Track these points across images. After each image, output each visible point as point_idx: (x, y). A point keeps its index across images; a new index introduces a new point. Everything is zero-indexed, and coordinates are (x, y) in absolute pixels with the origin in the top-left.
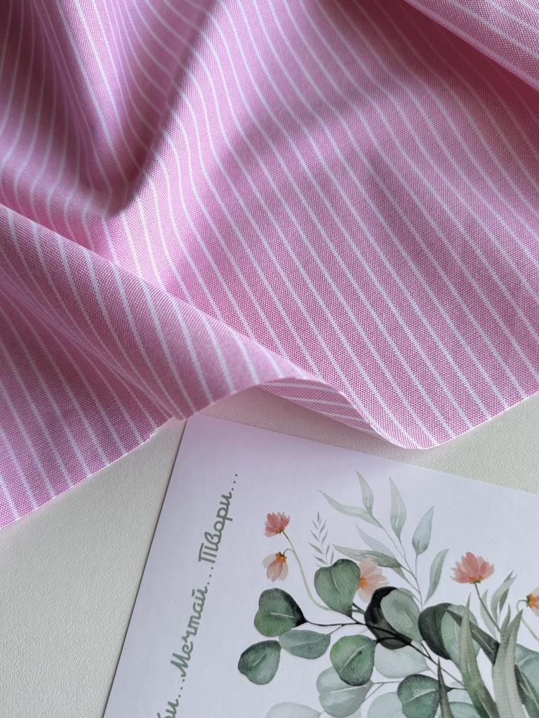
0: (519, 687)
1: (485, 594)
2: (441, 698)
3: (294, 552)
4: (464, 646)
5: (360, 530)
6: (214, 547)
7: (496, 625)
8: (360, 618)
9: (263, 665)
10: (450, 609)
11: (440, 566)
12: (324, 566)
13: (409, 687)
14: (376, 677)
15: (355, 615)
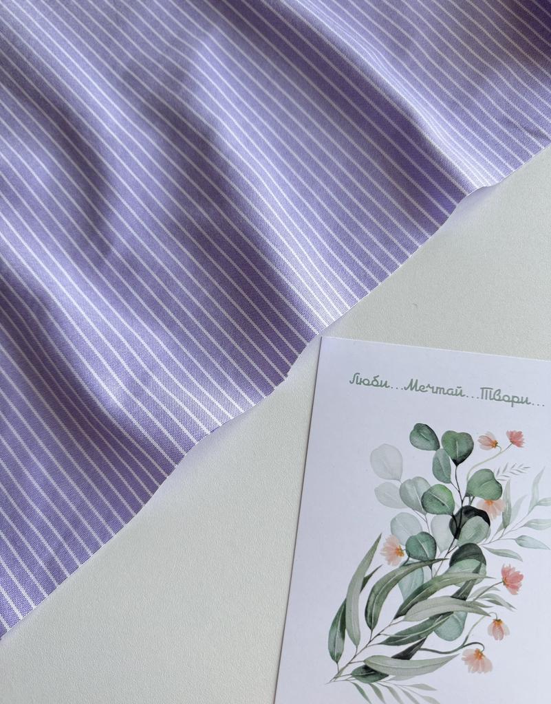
0: (440, 615)
1: (497, 590)
2: (424, 561)
3: (500, 453)
4: (460, 576)
5: (523, 497)
6: (492, 397)
7: (477, 598)
8: (466, 503)
9: (423, 439)
10: (483, 565)
11: (515, 557)
12: (495, 474)
13: (427, 540)
14: (430, 517)
15: (467, 498)
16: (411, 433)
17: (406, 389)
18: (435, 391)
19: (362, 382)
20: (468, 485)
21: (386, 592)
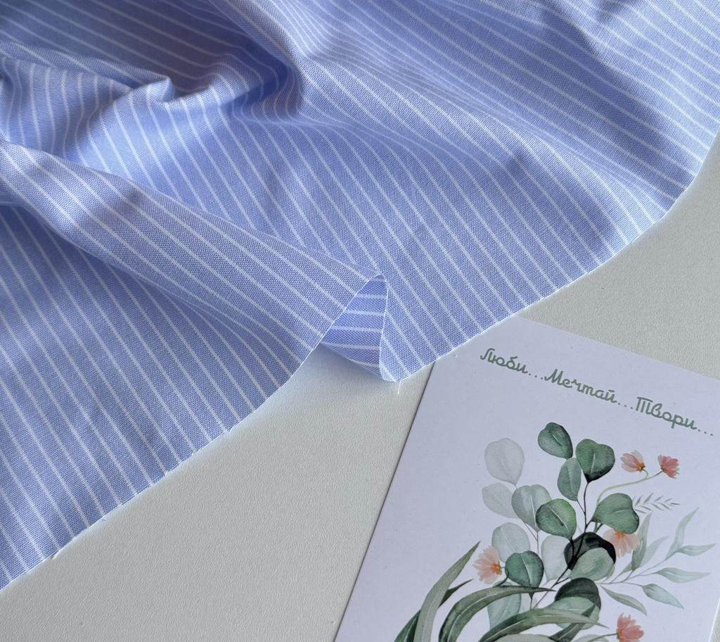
2: (525, 587)
3: (646, 479)
4: (565, 615)
5: (663, 539)
6: (650, 411)
8: (591, 529)
9: (554, 443)
10: (596, 608)
11: (638, 608)
12: (634, 503)
13: (534, 562)
14: (543, 535)
15: (593, 524)
16: (542, 432)
17: (546, 379)
18: (581, 388)
19: (495, 360)
20: (597, 508)
21: (470, 613)
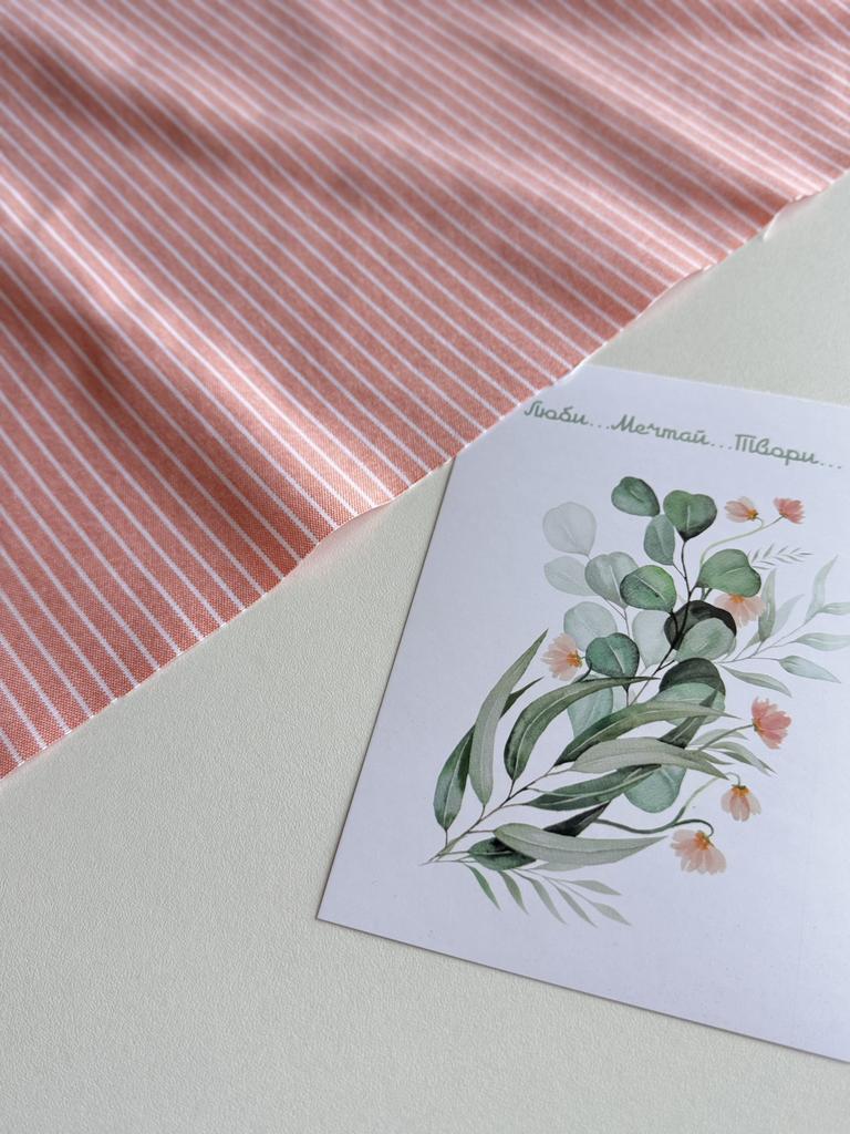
0: (636, 767)
1: (742, 737)
2: (616, 679)
3: (761, 528)
4: (678, 707)
5: (797, 599)
6: (754, 448)
7: (707, 746)
8: (697, 596)
9: (633, 500)
10: (719, 694)
11: (776, 688)
12: (750, 559)
13: (625, 647)
14: (632, 611)
15: (699, 590)
16: (615, 490)
17: (613, 428)
18: (661, 433)
19: (544, 413)
20: (701, 571)
21: (544, 721)
